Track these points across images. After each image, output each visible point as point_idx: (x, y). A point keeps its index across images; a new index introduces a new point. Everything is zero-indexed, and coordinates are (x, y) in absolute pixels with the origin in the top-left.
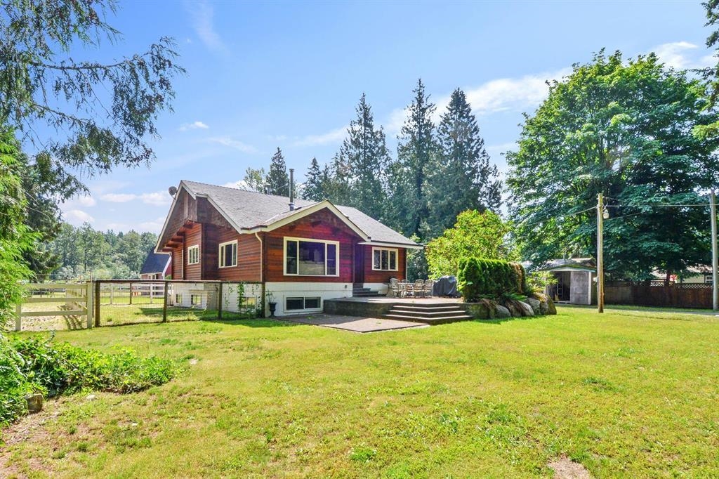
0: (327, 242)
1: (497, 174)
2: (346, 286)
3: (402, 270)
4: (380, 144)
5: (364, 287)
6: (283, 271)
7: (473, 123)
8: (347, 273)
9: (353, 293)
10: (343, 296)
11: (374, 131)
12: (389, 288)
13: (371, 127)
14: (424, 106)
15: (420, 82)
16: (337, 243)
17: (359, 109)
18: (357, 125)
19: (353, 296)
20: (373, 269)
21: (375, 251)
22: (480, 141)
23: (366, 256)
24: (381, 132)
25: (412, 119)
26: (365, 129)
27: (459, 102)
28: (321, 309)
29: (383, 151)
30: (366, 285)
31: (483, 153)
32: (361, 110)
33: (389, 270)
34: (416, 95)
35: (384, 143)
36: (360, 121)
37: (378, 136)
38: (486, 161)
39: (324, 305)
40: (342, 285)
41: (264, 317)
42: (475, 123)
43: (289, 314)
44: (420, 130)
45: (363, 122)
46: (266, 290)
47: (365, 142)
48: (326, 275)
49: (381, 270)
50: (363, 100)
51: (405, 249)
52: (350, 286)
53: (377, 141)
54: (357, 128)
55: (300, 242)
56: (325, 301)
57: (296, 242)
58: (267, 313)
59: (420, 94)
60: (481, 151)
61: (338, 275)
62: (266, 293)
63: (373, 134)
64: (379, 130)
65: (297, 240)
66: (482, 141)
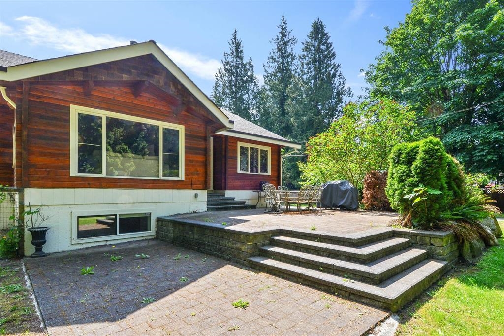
0: (162, 125)
1: (351, 95)
2: (196, 196)
3: (276, 174)
4: (249, 74)
5: (226, 196)
6: (68, 167)
7: (330, 49)
8: (198, 175)
9: (208, 205)
10: (192, 211)
11: (245, 62)
12: (260, 197)
13: (241, 58)
14: (286, 39)
15: (283, 19)
16: (181, 129)
17: (231, 43)
18: (230, 57)
19: (208, 209)
20: (239, 171)
21: (242, 148)
22: (336, 65)
23: (230, 154)
24: (250, 63)
25: (276, 51)
26: (237, 61)
27: (318, 31)
28: (152, 232)
29: (252, 79)
30: (229, 194)
31: (339, 76)
32: (233, 44)
33: (260, 173)
34: (280, 30)
35: (253, 72)
36: (232, 54)
37: (248, 67)
38: (342, 82)
39: (157, 226)
40: (189, 194)
41: (23, 256)
42: (332, 50)
43: (85, 246)
44: (283, 60)
45: (235, 54)
46: (26, 204)
47: (237, 72)
48: (162, 178)
49: (249, 173)
50: (235, 35)
51: (279, 147)
52: (203, 195)
53: (246, 71)
54: (230, 59)
55: (107, 118)
56: (159, 220)
57: (101, 118)
58: (29, 249)
59: (283, 29)
60: (338, 74)
61: (182, 176)
62: (27, 209)
63: (243, 65)
64: (248, 61)
65: (103, 114)
66: (339, 65)
